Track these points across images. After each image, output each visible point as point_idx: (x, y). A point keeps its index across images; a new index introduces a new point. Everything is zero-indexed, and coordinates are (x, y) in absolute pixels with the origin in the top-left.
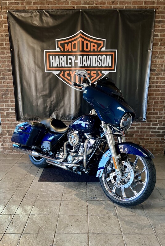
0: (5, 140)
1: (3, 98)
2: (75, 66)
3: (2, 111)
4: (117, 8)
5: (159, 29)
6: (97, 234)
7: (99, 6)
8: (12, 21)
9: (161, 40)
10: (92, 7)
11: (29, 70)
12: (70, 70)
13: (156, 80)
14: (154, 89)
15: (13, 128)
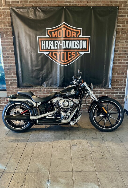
1: (7, 71)
2: (60, 48)
3: (7, 81)
4: (90, 5)
5: (121, 21)
6: (79, 172)
7: (78, 4)
8: (14, 15)
9: (122, 29)
10: (72, 5)
11: (27, 51)
12: (56, 51)
13: (119, 59)
14: (116, 64)
15: (15, 93)
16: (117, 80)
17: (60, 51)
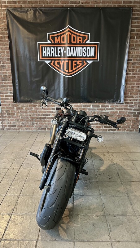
0: (4, 119)
1: (2, 83)
2: (64, 56)
3: (2, 94)
4: (99, 6)
5: (135, 24)
9: (137, 34)
10: (78, 5)
11: (25, 59)
12: (59, 60)
13: (133, 69)
14: (130, 76)
15: (11, 108)
16: (131, 94)
17: (64, 60)
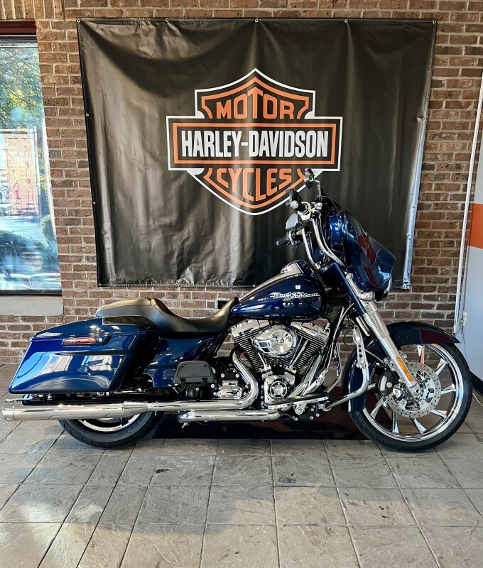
1: (66, 231)
2: (242, 157)
3: (64, 263)
4: (343, 15)
8: (89, 44)
9: (450, 94)
10: (283, 12)
11: (131, 164)
12: (228, 166)
13: (436, 192)
14: (429, 211)
15: (90, 303)
16: (430, 262)
17: (242, 166)
